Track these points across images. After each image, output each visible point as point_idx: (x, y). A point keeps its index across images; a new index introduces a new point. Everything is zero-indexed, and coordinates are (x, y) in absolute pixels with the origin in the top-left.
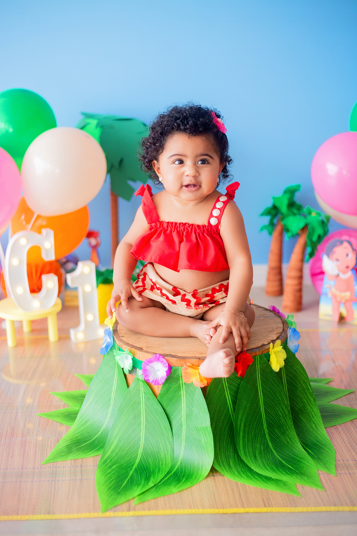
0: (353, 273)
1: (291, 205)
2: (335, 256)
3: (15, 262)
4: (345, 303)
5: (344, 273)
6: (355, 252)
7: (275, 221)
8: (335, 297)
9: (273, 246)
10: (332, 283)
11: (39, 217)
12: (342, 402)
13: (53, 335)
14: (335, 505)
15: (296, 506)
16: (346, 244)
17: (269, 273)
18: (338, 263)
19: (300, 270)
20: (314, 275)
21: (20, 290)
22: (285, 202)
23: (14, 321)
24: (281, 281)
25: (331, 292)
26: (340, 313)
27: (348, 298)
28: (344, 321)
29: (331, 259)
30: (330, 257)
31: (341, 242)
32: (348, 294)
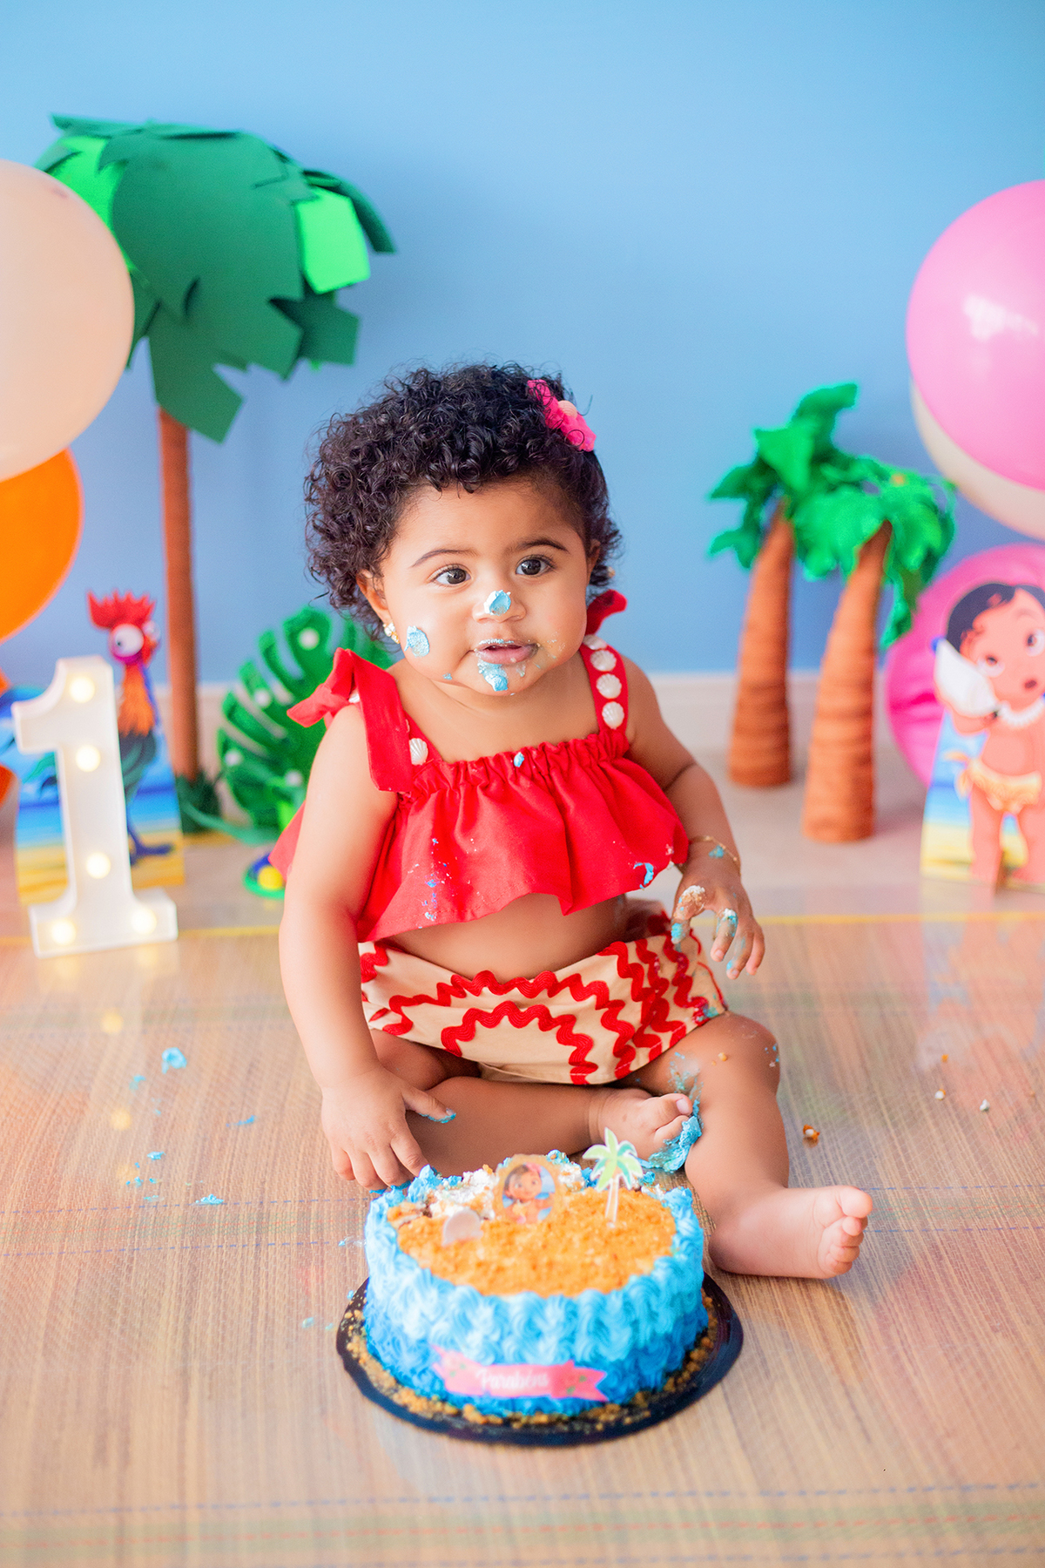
1: (823, 457)
2: (982, 646)
4: (1020, 817)
5: (1018, 705)
8: (981, 793)
9: (758, 608)
10: (973, 744)
16: (1024, 599)
17: (741, 706)
18: (995, 670)
19: (867, 686)
20: (898, 707)
22: (802, 448)
24: (784, 732)
25: (967, 775)
26: (1002, 854)
27: (1031, 797)
28: (1013, 882)
29: (968, 656)
30: (965, 648)
31: (1007, 593)
32: (1032, 782)
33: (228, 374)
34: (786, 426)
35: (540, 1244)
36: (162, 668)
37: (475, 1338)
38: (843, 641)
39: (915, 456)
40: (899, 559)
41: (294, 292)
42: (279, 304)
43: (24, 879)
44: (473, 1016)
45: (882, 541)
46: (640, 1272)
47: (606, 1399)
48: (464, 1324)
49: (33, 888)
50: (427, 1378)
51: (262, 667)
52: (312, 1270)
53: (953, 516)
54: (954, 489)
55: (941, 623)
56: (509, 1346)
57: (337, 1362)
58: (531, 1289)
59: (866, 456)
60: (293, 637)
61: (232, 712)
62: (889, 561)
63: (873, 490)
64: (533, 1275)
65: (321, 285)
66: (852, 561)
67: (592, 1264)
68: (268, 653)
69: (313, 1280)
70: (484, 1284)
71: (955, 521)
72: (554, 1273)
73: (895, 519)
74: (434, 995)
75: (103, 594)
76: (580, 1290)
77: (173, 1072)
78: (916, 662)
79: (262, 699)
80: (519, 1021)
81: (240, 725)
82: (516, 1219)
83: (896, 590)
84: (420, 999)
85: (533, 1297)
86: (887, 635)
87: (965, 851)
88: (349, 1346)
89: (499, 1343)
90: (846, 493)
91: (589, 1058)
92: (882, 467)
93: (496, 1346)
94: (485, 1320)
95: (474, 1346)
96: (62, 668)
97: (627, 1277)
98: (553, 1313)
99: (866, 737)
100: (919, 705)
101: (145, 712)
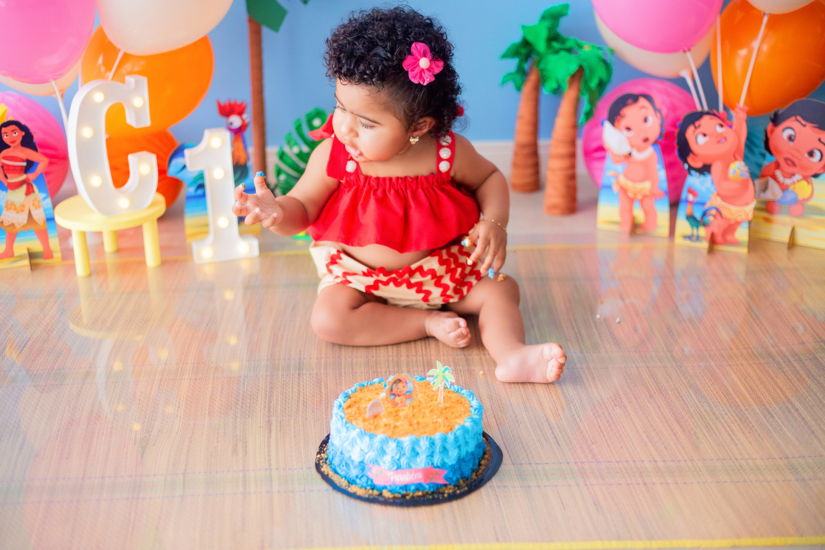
0: (655, 150)
1: (553, 38)
2: (624, 123)
3: (87, 133)
4: (641, 201)
5: (640, 150)
6: (658, 115)
7: (526, 66)
8: (624, 190)
9: (523, 107)
10: (620, 168)
11: (126, 55)
12: (634, 363)
13: (151, 256)
14: (619, 538)
15: (551, 541)
16: (642, 101)
17: (516, 154)
18: (630, 134)
19: (573, 143)
20: (588, 154)
21: (96, 181)
22: (543, 34)
23: (84, 232)
24: (536, 166)
25: (618, 183)
26: (633, 218)
27: (647, 192)
28: (639, 231)
29: (617, 128)
30: (616, 124)
31: (635, 98)
32: (647, 186)
34: (536, 24)
36: (250, 134)
37: (388, 458)
38: (561, 123)
39: (595, 37)
40: (586, 83)
43: (188, 231)
44: (378, 282)
45: (579, 75)
46: (459, 424)
47: (448, 483)
48: (383, 452)
49: (193, 235)
50: (364, 479)
51: (295, 136)
53: (612, 65)
54: (613, 52)
55: (605, 114)
56: (404, 461)
58: (412, 434)
59: (573, 38)
60: (310, 121)
61: (282, 156)
62: (582, 84)
63: (576, 53)
64: (411, 428)
66: (565, 86)
67: (437, 422)
68: (299, 128)
70: (391, 433)
71: (613, 67)
72: (421, 427)
73: (585, 65)
74: (362, 275)
75: (224, 101)
76: (434, 434)
78: (595, 132)
79: (296, 150)
80: (398, 284)
81: (285, 162)
83: (585, 98)
84: (355, 274)
85: (414, 437)
86: (582, 118)
87: (617, 218)
89: (399, 460)
90: (563, 53)
91: (430, 298)
92: (579, 41)
93: (397, 461)
94: (392, 450)
95: (387, 462)
96: (207, 133)
97: (453, 426)
98: (424, 444)
99: (573, 166)
100: (597, 152)
101: (242, 155)
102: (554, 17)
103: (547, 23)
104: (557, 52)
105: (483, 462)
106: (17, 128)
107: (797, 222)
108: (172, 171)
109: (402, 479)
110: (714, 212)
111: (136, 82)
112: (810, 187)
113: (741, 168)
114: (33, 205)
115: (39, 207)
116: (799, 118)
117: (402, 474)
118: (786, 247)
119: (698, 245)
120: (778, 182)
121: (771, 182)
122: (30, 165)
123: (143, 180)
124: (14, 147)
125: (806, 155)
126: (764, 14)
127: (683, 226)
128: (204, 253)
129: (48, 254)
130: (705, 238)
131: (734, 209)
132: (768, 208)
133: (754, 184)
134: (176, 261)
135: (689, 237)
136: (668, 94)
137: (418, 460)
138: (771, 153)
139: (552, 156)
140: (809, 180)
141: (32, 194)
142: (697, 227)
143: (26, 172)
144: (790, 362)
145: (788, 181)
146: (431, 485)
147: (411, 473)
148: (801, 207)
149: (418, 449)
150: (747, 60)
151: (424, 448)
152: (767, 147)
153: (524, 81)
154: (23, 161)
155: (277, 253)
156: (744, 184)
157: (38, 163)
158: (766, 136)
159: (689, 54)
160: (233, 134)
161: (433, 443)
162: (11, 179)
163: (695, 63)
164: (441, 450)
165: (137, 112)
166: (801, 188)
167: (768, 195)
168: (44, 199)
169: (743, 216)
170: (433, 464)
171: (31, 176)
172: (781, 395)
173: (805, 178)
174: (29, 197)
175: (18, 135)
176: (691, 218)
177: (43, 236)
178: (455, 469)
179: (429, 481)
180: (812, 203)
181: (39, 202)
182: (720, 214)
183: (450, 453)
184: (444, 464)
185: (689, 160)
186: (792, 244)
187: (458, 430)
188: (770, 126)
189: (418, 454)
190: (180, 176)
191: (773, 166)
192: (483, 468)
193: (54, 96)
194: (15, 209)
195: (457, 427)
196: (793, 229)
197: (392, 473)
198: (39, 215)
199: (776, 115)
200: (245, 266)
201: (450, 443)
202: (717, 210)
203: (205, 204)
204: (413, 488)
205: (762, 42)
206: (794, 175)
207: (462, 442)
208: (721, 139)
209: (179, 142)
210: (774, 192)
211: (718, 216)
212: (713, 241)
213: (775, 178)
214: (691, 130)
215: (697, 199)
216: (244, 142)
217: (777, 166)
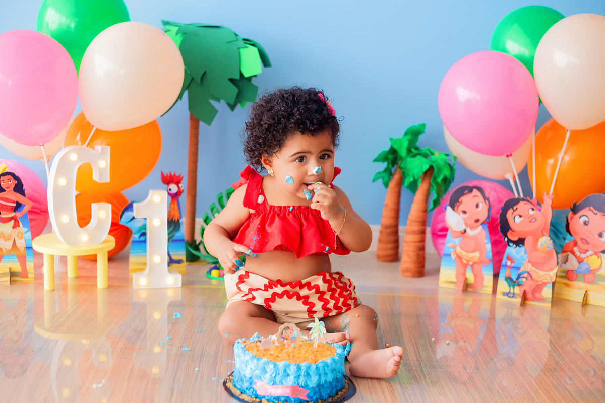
0: (483, 228)
2: (461, 208)
3: (62, 182)
4: (472, 266)
5: (472, 228)
6: (487, 202)
7: (392, 169)
8: (459, 258)
10: (457, 241)
11: (98, 130)
16: (475, 192)
17: (381, 232)
18: (465, 216)
19: (424, 223)
20: (434, 233)
21: (65, 219)
22: (406, 144)
23: (53, 256)
24: (396, 242)
25: (455, 252)
26: (466, 279)
27: (476, 260)
28: (469, 289)
29: (457, 212)
30: (456, 208)
31: (470, 190)
32: (477, 254)
33: (213, 103)
34: (401, 137)
35: (291, 351)
36: (184, 199)
37: (268, 376)
38: (416, 207)
40: (435, 179)
41: (238, 77)
42: (231, 80)
43: (131, 267)
44: (275, 294)
45: (429, 173)
46: (323, 360)
47: (309, 400)
48: (264, 371)
49: (134, 271)
50: (251, 390)
51: (217, 204)
52: (217, 367)
53: (455, 167)
54: (455, 158)
57: (223, 388)
59: (426, 147)
61: (207, 220)
62: (432, 179)
63: (429, 157)
64: (288, 358)
65: (246, 75)
66: (420, 181)
67: (307, 357)
68: (220, 199)
69: (217, 370)
70: (272, 359)
71: (455, 169)
72: (295, 358)
73: (434, 165)
74: (263, 288)
76: (301, 362)
77: (177, 319)
78: (440, 216)
80: (290, 297)
82: (285, 345)
83: (434, 190)
84: (257, 289)
85: (287, 362)
86: (431, 206)
88: (227, 385)
89: (275, 377)
90: (418, 157)
91: (313, 309)
92: (432, 150)
93: (274, 378)
94: (271, 369)
95: (267, 378)
96: (151, 192)
97: (318, 360)
98: (293, 368)
99: (423, 241)
100: (441, 233)
101: (177, 214)
102: (415, 134)
103: (409, 137)
104: (415, 156)
105: (340, 393)
106: (12, 178)
107: (589, 286)
108: (123, 221)
109: (276, 392)
110: (526, 275)
111: (102, 149)
112: (600, 259)
113: (547, 241)
114: (18, 236)
115: (22, 238)
116: (592, 208)
117: (277, 388)
118: (581, 304)
119: (514, 300)
120: (575, 256)
121: (571, 256)
122: (18, 206)
123: (100, 222)
124: (8, 191)
125: (597, 236)
126: (567, 131)
127: (503, 285)
128: (141, 281)
129: (25, 274)
130: (519, 295)
131: (541, 273)
132: (568, 275)
133: (557, 258)
134: (119, 286)
135: (507, 294)
136: (496, 191)
137: (289, 379)
138: (571, 235)
139: (407, 232)
140: (599, 254)
141: (17, 228)
142: (514, 286)
143: (15, 211)
144: (577, 375)
145: (583, 256)
146: (296, 399)
147: (283, 388)
148: (591, 276)
149: (288, 371)
150: (554, 167)
151: (293, 371)
152: (568, 230)
153: (389, 180)
154: (14, 202)
155: (196, 286)
156: (549, 253)
157: (25, 205)
158: (567, 221)
159: (510, 158)
160: (170, 198)
161: (299, 369)
162: (3, 215)
163: (516, 170)
164: (305, 374)
165: (101, 171)
166: (593, 261)
167: (568, 266)
168: (26, 232)
169: (548, 278)
170: (298, 384)
171: (18, 214)
172: (569, 395)
173: (596, 253)
174: (15, 229)
175: (13, 183)
176: (508, 279)
177: (22, 260)
178: (315, 391)
179: (295, 396)
180: (600, 272)
181: (22, 234)
182: (531, 276)
183: (312, 378)
184: (307, 386)
185: (508, 234)
186: (585, 304)
187: (320, 363)
188: (570, 214)
189: (289, 375)
190: (128, 225)
191: (572, 244)
192: (338, 396)
193: (42, 160)
194: (4, 238)
195: (320, 361)
196: (586, 291)
197: (269, 387)
198: (21, 244)
199: (575, 205)
200: (170, 294)
201: (312, 370)
202: (528, 273)
203: (145, 247)
204: (283, 399)
205: (565, 153)
206: (588, 251)
207: (321, 371)
208: (532, 219)
209: (129, 202)
210: (573, 264)
211: (529, 278)
212: (525, 298)
213: (573, 253)
214: (511, 211)
215: (513, 265)
216: (178, 204)
217: (575, 244)
